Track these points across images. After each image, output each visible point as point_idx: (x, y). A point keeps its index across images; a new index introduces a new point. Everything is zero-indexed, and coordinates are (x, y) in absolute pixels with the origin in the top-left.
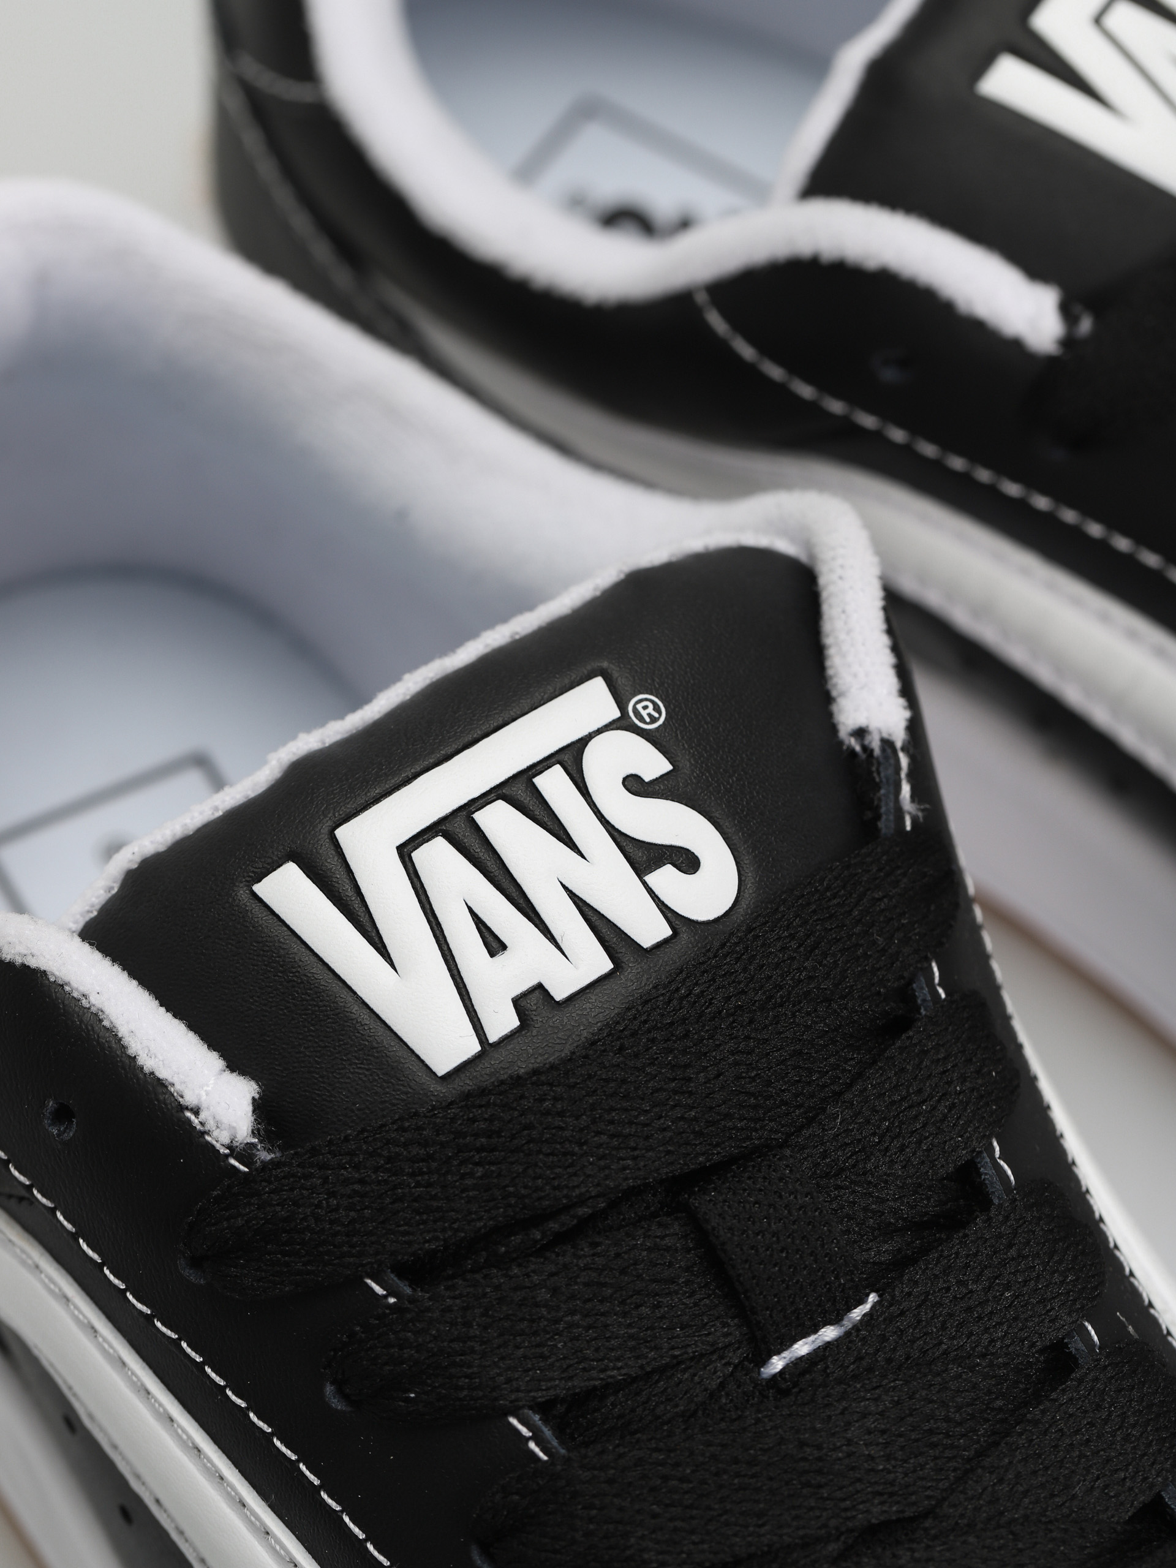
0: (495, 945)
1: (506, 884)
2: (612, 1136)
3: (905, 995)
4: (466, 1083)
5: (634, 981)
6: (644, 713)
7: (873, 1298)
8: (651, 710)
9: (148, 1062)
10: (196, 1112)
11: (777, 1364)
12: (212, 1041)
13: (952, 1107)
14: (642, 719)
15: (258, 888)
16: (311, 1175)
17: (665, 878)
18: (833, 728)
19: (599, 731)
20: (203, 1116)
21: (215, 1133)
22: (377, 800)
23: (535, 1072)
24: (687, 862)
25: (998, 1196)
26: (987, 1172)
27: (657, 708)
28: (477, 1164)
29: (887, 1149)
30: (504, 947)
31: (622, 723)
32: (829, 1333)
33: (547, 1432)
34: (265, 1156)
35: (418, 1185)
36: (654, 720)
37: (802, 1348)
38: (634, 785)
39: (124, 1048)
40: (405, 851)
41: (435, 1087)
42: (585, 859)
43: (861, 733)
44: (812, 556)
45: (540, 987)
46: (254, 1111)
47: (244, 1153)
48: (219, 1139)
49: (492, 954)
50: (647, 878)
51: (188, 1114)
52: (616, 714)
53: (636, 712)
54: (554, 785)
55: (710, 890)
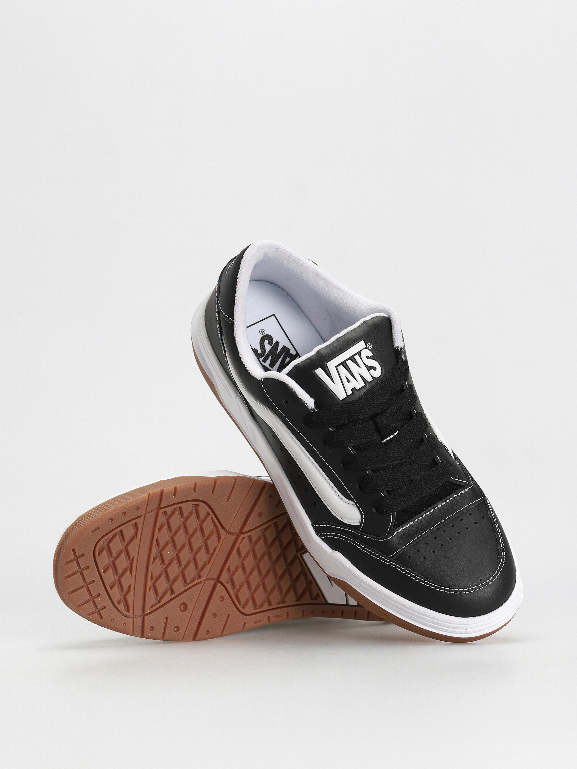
0: (349, 381)
1: (350, 372)
2: (365, 410)
3: (402, 387)
4: (345, 401)
5: (368, 386)
7: (398, 431)
8: (370, 346)
9: (300, 397)
10: (307, 404)
11: (385, 441)
12: (308, 393)
13: (409, 403)
14: (369, 347)
15: (315, 371)
16: (323, 414)
17: (372, 371)
18: (394, 346)
19: (363, 349)
20: (307, 405)
21: (309, 407)
22: (332, 359)
23: (354, 401)
24: (375, 369)
25: (414, 415)
26: (413, 412)
28: (346, 413)
29: (400, 410)
30: (350, 382)
31: (366, 348)
32: (392, 436)
33: (353, 450)
34: (316, 410)
35: (338, 416)
36: (370, 347)
37: (388, 439)
38: (368, 358)
39: (296, 394)
40: (336, 367)
41: (340, 401)
42: (361, 369)
43: (398, 347)
44: (389, 316)
45: (355, 388)
46: (314, 404)
47: (313, 410)
48: (310, 408)
49: (348, 383)
50: (369, 371)
51: (305, 404)
52: (365, 346)
53: (368, 346)
54: (357, 357)
55: (378, 373)
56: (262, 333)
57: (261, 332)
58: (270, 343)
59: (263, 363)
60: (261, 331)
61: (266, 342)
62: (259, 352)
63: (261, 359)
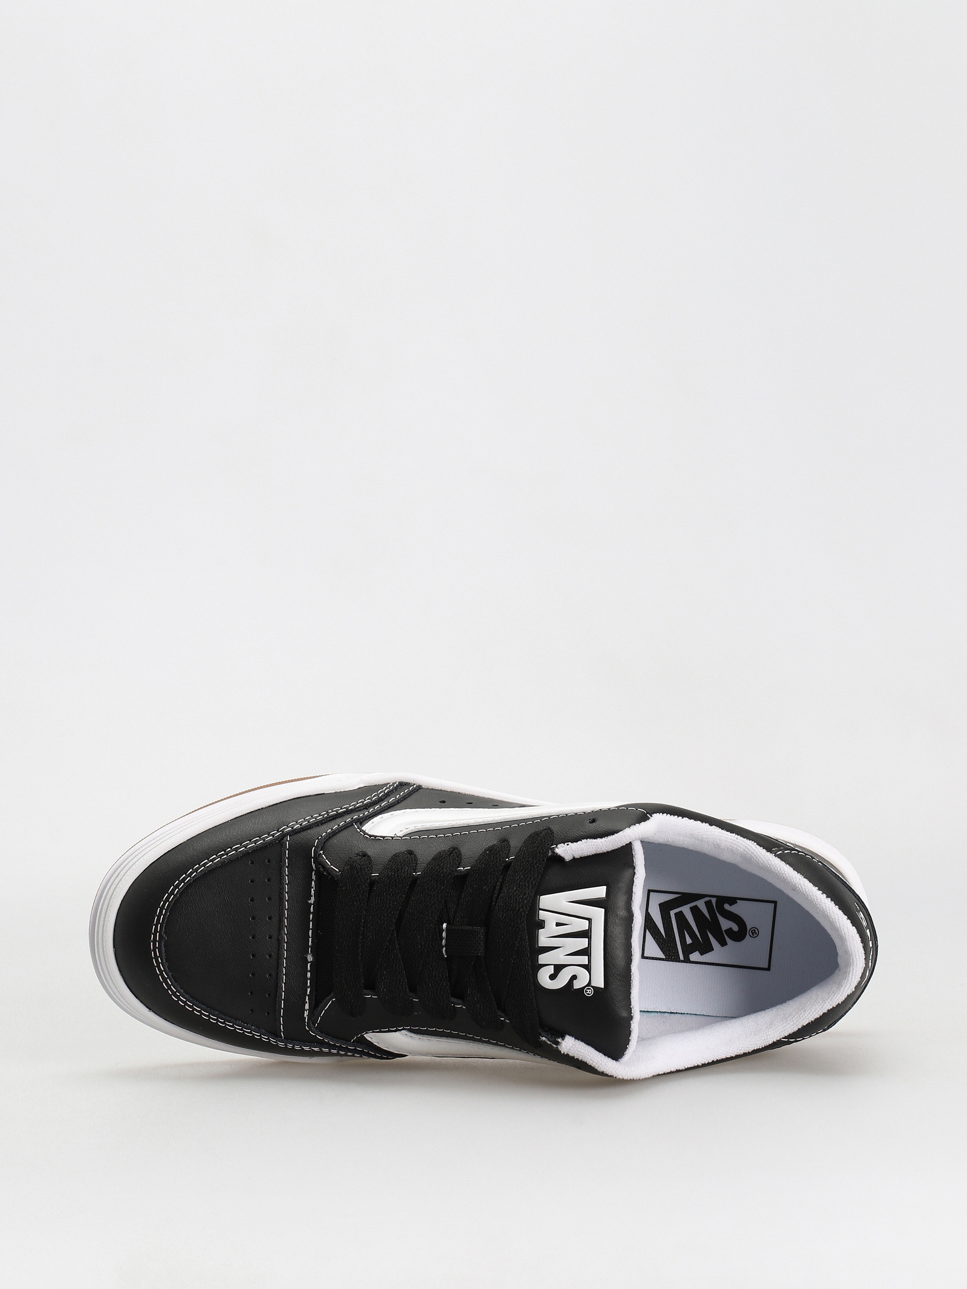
1: (569, 935)
4: (536, 900)
5: (534, 948)
6: (589, 990)
8: (588, 992)
14: (587, 989)
15: (605, 886)
17: (551, 970)
18: (569, 1033)
19: (590, 979)
21: (561, 845)
22: (605, 922)
24: (553, 977)
27: (588, 994)
30: (557, 926)
31: (589, 984)
32: (444, 943)
34: (550, 852)
36: (586, 992)
37: (444, 933)
38: (574, 977)
40: (589, 920)
41: (539, 894)
42: (560, 947)
45: (544, 928)
46: (561, 856)
47: (553, 849)
50: (553, 966)
51: (568, 844)
52: (592, 985)
53: (590, 989)
54: (584, 960)
55: (544, 978)
56: (752, 931)
57: (755, 931)
58: (730, 932)
59: (707, 899)
60: (757, 932)
61: (735, 928)
62: (727, 906)
63: (714, 900)
